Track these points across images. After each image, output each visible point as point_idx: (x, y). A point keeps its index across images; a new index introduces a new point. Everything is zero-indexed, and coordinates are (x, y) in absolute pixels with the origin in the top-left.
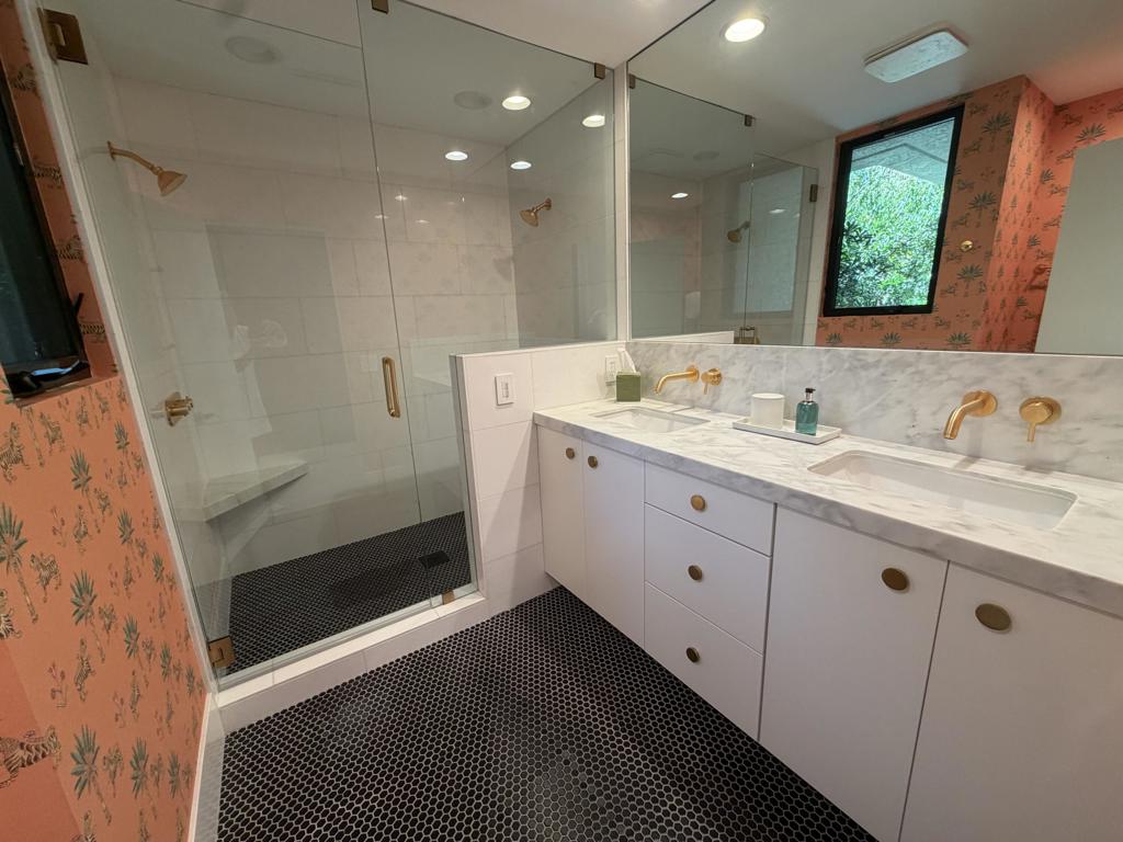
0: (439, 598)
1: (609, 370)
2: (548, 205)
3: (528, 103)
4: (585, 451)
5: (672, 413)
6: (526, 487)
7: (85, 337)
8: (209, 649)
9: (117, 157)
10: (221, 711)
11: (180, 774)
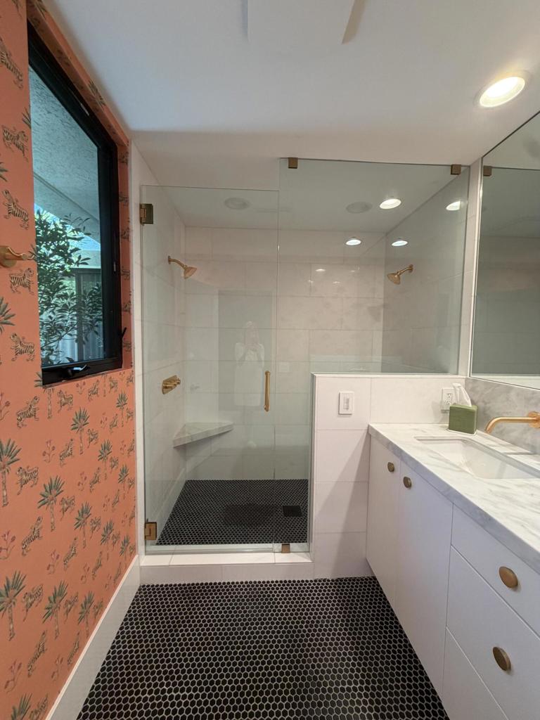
0: (278, 546)
1: (445, 399)
2: (411, 269)
3: (399, 202)
4: (403, 471)
5: (505, 455)
6: (355, 482)
7: (123, 349)
8: (145, 527)
9: (172, 263)
10: (141, 568)
11: (91, 608)
